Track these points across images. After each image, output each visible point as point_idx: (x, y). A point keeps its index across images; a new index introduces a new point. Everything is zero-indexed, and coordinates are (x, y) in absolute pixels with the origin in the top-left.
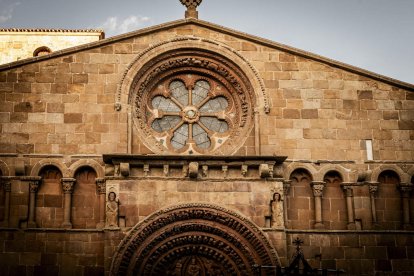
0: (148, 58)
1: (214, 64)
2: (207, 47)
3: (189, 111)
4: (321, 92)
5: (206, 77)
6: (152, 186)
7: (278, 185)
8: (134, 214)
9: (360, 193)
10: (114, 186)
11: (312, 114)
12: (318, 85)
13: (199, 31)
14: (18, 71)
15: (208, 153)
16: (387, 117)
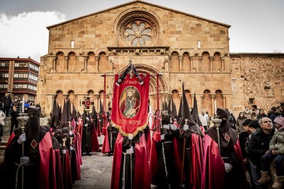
0: (123, 14)
1: (146, 16)
2: (143, 10)
3: (138, 33)
4: (183, 25)
5: (143, 22)
6: (124, 58)
7: (167, 57)
8: (118, 67)
9: (195, 59)
10: (111, 58)
11: (179, 32)
12: (182, 22)
13: (140, 5)
14: (80, 20)
15: (143, 46)
16: (206, 33)
